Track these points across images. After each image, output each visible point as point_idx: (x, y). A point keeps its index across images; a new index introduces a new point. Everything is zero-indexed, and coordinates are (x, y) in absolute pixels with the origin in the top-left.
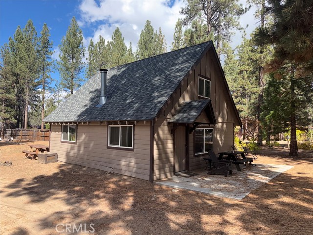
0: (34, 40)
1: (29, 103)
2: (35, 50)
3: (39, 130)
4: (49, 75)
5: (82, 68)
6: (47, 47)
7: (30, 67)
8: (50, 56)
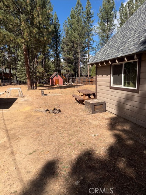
0: (81, 13)
1: (81, 61)
2: (83, 21)
3: (87, 77)
4: (91, 38)
5: (114, 29)
6: (90, 18)
7: (80, 35)
8: (92, 24)
